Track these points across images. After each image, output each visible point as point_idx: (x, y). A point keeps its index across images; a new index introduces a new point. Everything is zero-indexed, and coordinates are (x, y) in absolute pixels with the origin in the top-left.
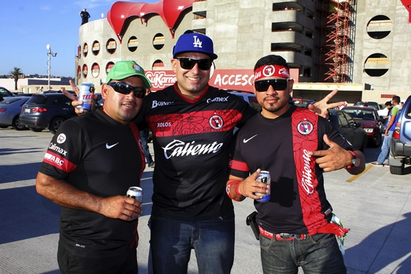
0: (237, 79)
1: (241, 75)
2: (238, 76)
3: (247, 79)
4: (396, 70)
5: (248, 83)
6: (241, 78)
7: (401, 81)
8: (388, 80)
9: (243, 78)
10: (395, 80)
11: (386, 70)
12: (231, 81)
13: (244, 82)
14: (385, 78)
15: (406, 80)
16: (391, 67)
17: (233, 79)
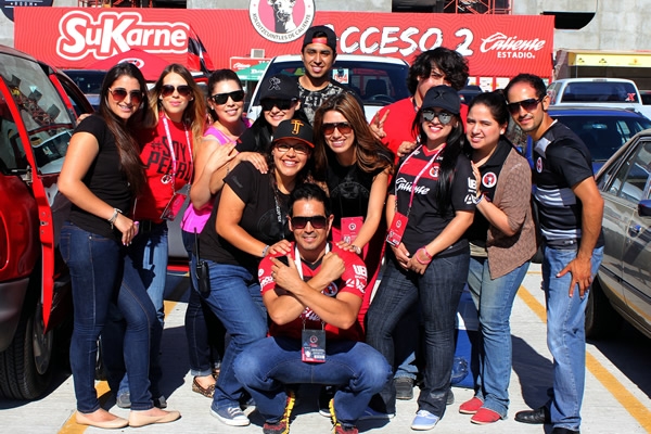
0: (385, 39)
1: (397, 29)
2: (387, 30)
3: (416, 38)
4: (612, 15)
5: (418, 49)
6: (397, 35)
7: (623, 41)
8: (596, 38)
9: (405, 37)
10: (610, 39)
11: (590, 16)
12: (368, 45)
13: (407, 45)
14: (588, 35)
15: (633, 38)
16: (602, 9)
17: (374, 39)
